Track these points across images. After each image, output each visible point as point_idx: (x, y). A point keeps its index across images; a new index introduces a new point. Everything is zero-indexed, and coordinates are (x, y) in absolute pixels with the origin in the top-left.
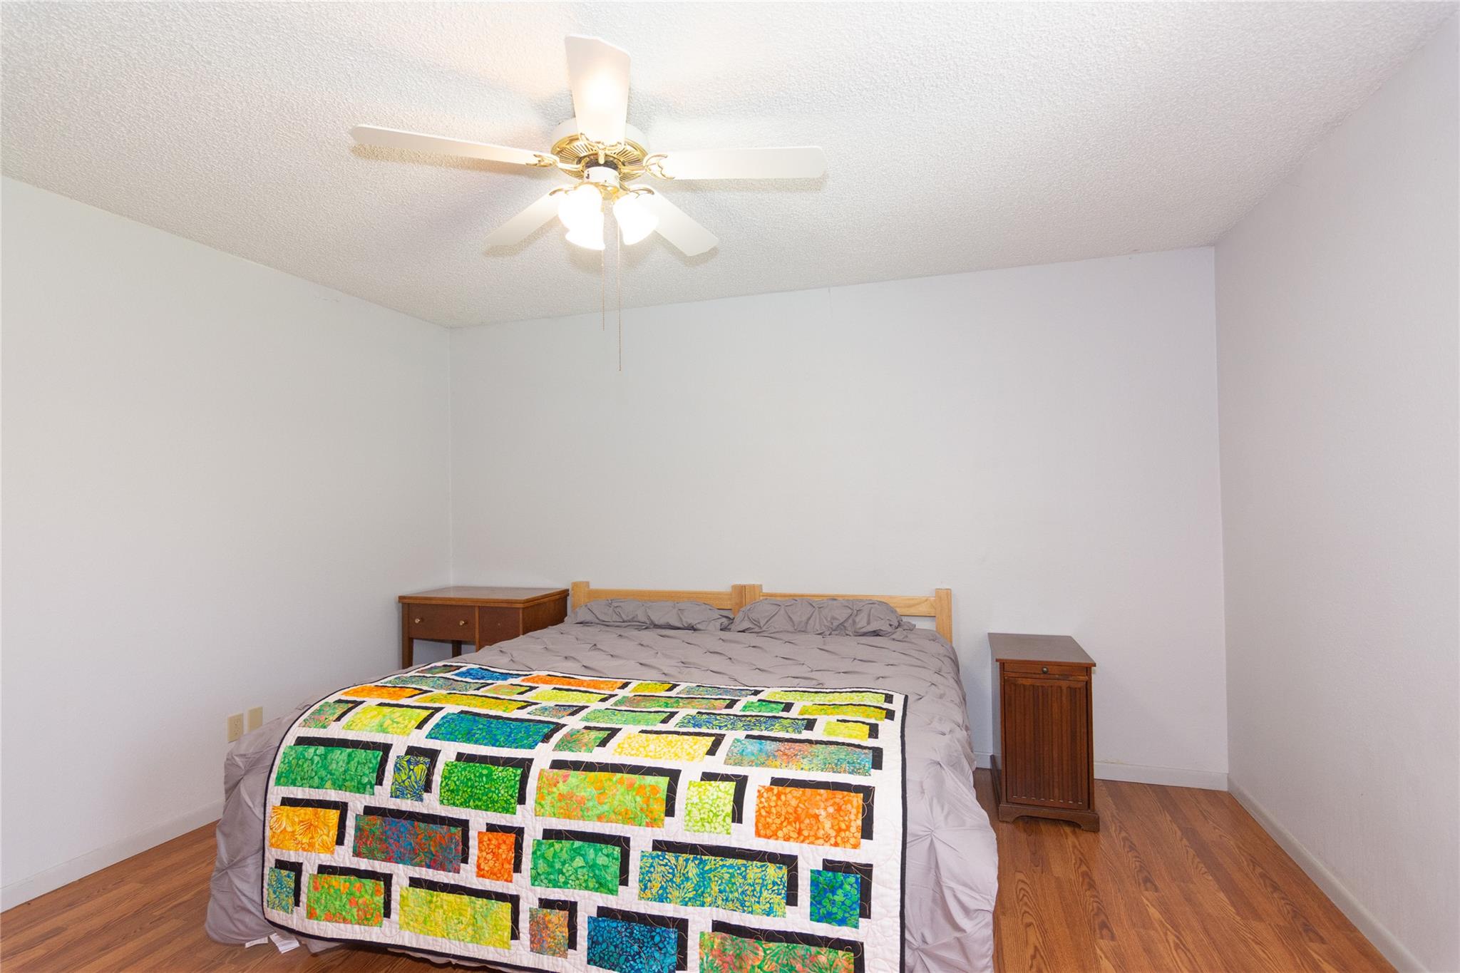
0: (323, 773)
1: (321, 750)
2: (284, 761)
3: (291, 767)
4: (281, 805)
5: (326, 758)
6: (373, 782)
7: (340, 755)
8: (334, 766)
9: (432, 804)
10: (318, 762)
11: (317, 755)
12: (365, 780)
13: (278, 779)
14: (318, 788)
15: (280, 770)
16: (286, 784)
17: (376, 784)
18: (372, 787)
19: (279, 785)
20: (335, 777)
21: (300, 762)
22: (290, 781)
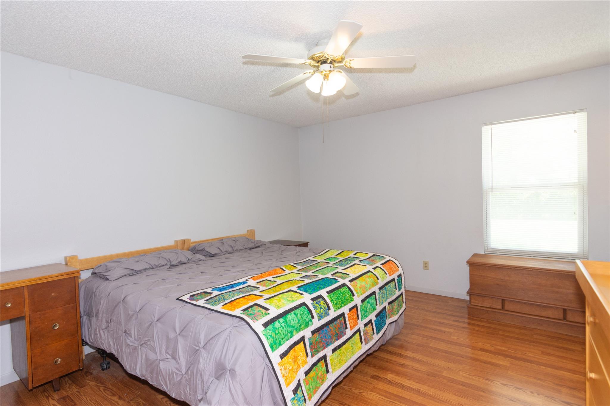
0: (290, 329)
1: (281, 320)
2: (267, 338)
3: (273, 338)
4: (281, 359)
5: (286, 322)
6: (311, 319)
7: (290, 317)
8: (292, 322)
9: (333, 314)
10: (285, 325)
11: (281, 323)
12: (307, 320)
13: (272, 347)
14: (291, 338)
15: (270, 343)
16: (277, 348)
17: (312, 319)
18: (311, 321)
19: (275, 350)
20: (296, 327)
21: (277, 332)
22: (278, 345)
